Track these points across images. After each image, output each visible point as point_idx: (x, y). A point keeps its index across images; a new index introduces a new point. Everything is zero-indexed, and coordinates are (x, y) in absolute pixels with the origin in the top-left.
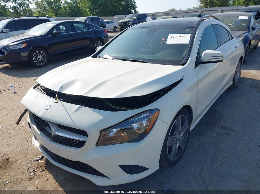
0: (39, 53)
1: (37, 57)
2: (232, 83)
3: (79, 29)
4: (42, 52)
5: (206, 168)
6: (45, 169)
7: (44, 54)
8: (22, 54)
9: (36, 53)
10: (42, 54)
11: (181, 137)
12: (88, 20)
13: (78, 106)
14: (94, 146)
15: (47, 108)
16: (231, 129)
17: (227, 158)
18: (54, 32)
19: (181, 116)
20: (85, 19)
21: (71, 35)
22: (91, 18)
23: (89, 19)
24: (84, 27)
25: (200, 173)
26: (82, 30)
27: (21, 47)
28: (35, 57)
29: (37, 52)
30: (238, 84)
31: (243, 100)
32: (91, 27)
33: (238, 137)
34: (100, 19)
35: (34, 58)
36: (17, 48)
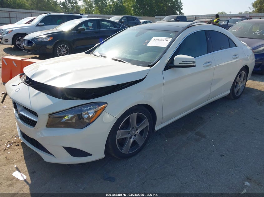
0: (63, 46)
1: (61, 50)
2: (229, 92)
3: (107, 26)
4: (66, 46)
5: (156, 166)
6: (20, 144)
7: (68, 48)
8: (48, 47)
9: (60, 47)
10: (66, 48)
11: (138, 133)
12: (123, 19)
13: (38, 91)
14: (45, 127)
15: (17, 91)
16: (204, 136)
17: (182, 161)
18: (79, 28)
19: (137, 113)
20: (121, 18)
21: (96, 32)
22: (127, 17)
23: (125, 18)
24: (111, 26)
25: (147, 169)
26: (110, 28)
27: (48, 40)
28: (59, 50)
29: (61, 45)
30: (241, 95)
31: (236, 111)
32: (117, 25)
33: (205, 144)
34: (136, 18)
35: (57, 51)
36: (44, 41)
